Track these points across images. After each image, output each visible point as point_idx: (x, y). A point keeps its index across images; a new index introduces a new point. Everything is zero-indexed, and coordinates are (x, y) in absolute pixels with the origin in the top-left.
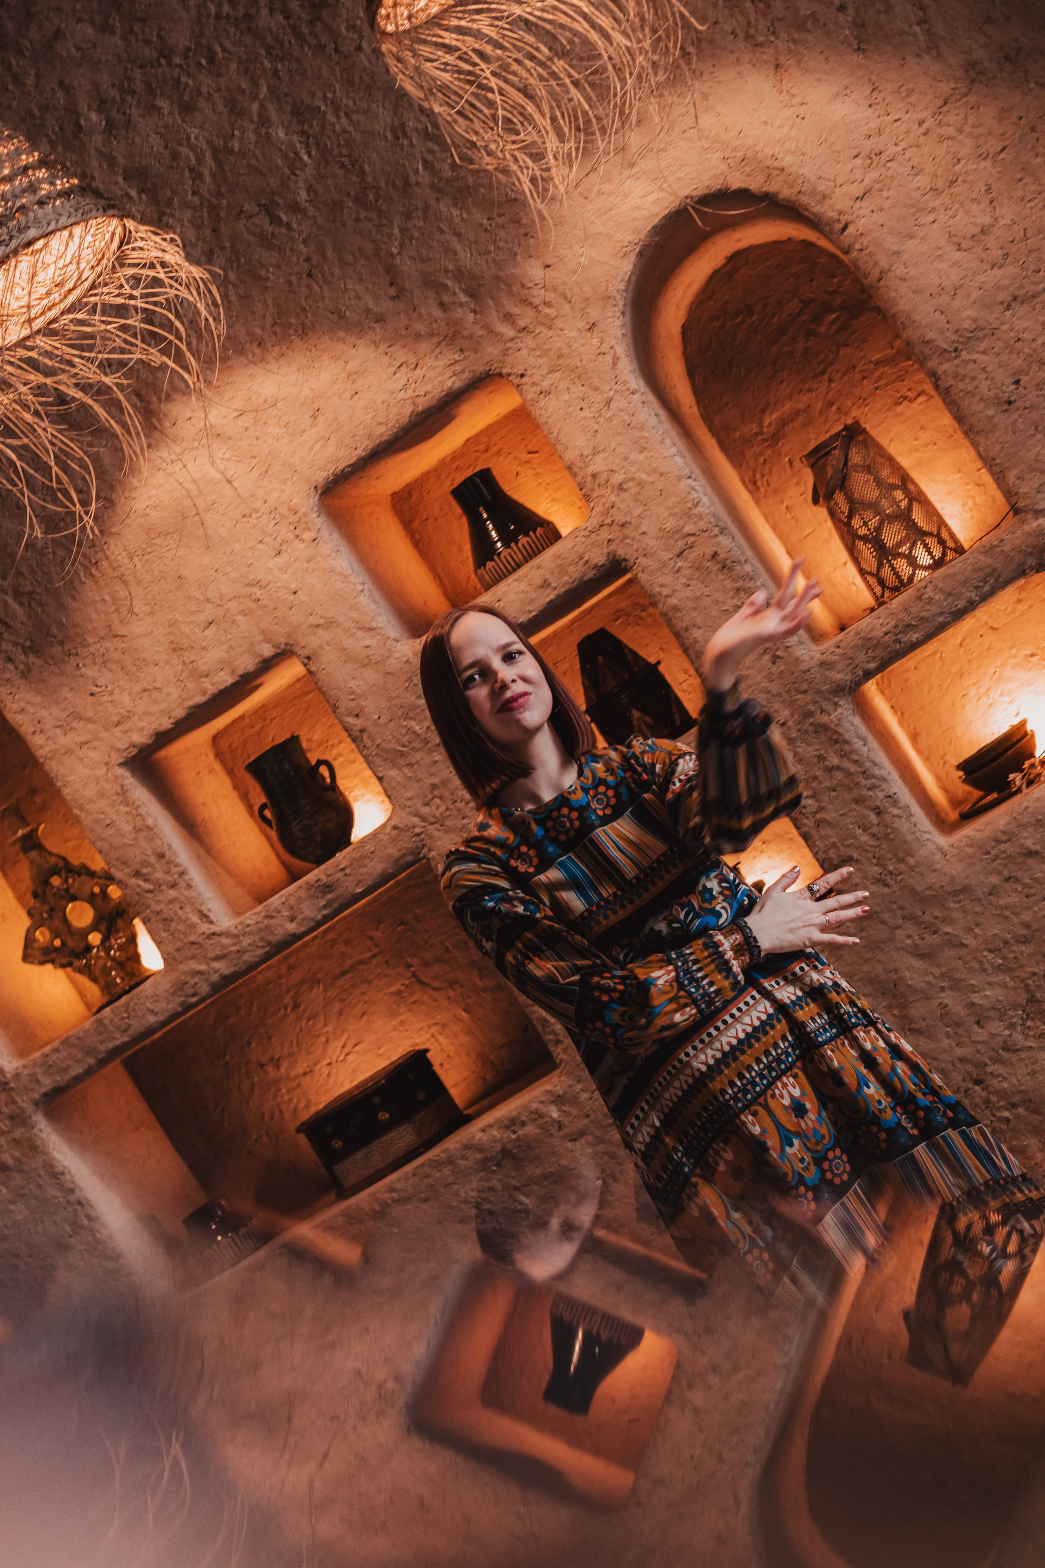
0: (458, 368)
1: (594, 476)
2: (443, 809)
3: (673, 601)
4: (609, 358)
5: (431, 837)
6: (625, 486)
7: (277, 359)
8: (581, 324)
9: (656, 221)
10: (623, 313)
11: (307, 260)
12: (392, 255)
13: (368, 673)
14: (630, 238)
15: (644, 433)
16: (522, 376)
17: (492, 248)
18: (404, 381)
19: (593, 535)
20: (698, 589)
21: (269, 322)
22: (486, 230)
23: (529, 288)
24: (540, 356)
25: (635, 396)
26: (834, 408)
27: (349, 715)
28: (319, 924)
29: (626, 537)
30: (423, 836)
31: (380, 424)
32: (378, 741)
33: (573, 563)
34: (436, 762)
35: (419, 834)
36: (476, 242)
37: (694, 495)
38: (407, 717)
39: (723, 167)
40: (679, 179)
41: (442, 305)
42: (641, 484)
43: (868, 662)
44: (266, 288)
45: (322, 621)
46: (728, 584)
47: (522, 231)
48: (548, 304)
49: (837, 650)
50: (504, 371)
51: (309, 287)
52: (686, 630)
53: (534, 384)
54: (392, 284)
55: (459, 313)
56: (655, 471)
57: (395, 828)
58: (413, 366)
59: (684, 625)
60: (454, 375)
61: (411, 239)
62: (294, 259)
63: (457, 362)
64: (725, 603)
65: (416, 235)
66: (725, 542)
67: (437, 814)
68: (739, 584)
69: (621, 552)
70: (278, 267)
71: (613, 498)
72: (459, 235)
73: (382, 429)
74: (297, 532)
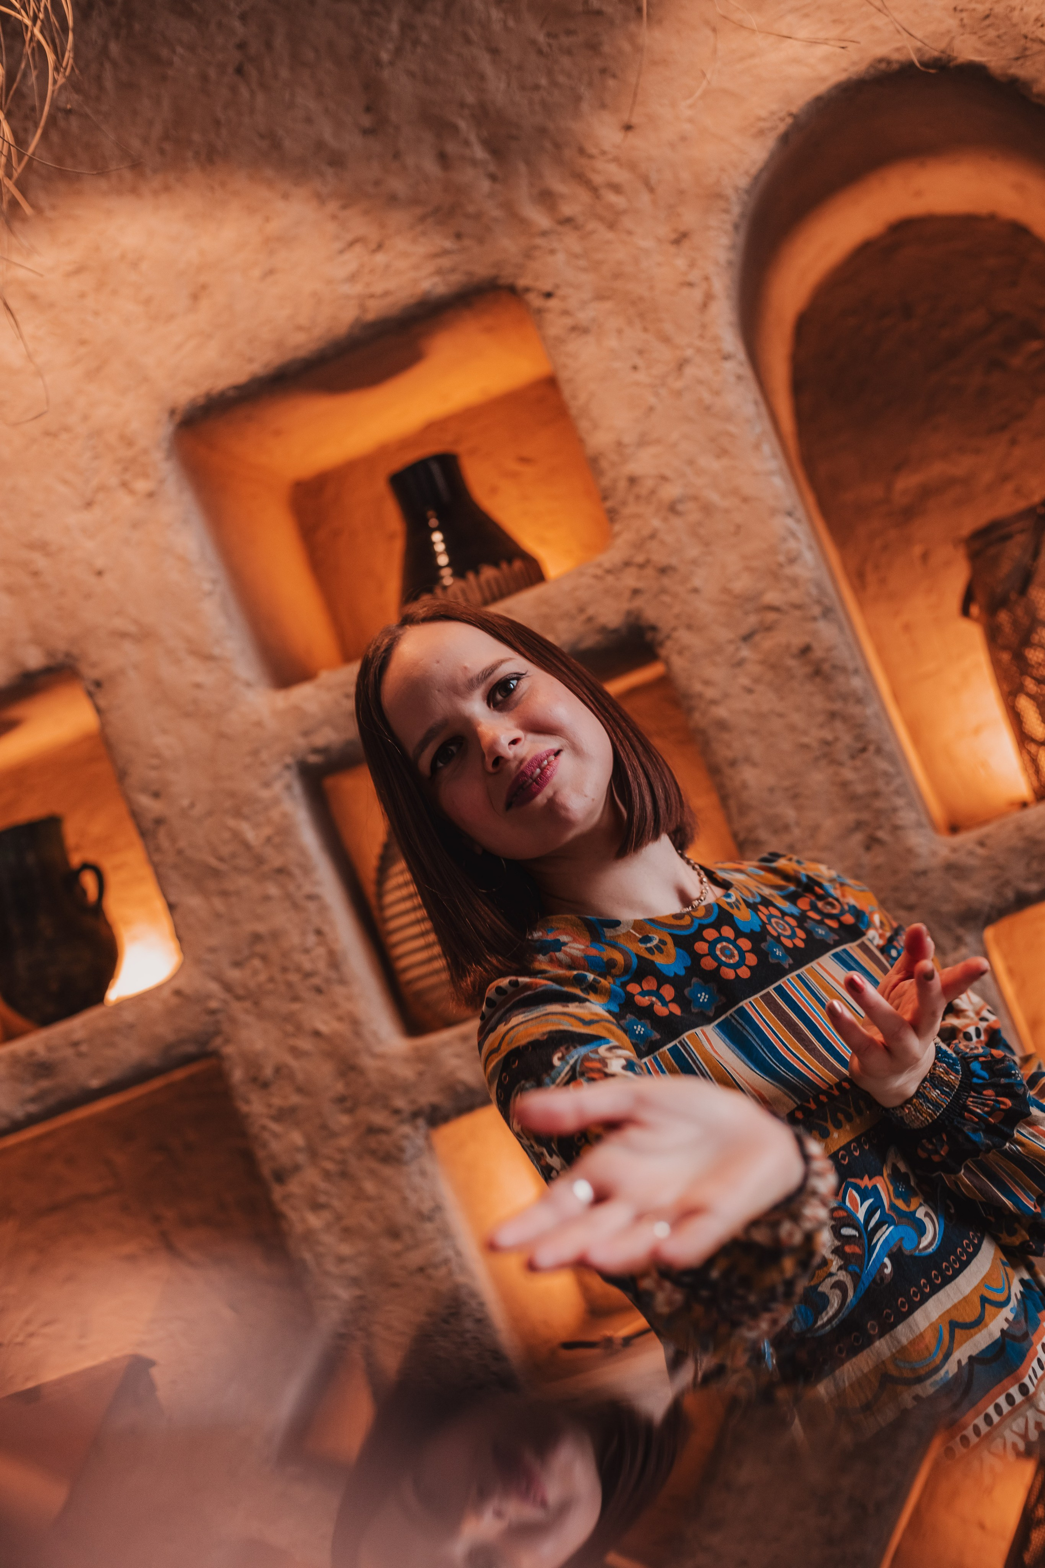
0: (446, 262)
1: (633, 480)
2: (262, 977)
3: (721, 712)
4: (697, 295)
5: (233, 1020)
6: (680, 507)
7: (156, 193)
8: (664, 231)
9: (821, 88)
10: (736, 227)
11: (242, 46)
12: (378, 63)
13: (191, 730)
14: (774, 107)
15: (732, 428)
16: (549, 295)
17: (544, 82)
18: (353, 266)
19: (610, 579)
20: (767, 700)
21: (157, 131)
22: (540, 52)
23: (591, 157)
24: (584, 270)
25: (729, 365)
26: (1009, 487)
27: (144, 790)
28: (16, 1126)
29: (664, 591)
30: (220, 1017)
31: (300, 328)
32: (182, 844)
33: (567, 616)
34: (267, 898)
35: (213, 1012)
36: (520, 68)
37: (792, 544)
38: (238, 813)
39: (952, 23)
40: (874, 29)
41: (443, 159)
42: (707, 509)
43: (1028, 880)
44: (164, 78)
45: (132, 629)
46: (819, 702)
47: (598, 63)
48: (616, 188)
49: (980, 851)
50: (522, 282)
51: (234, 90)
52: (733, 763)
53: (566, 313)
54: (368, 109)
55: (467, 175)
56: (735, 492)
57: (178, 993)
58: (373, 246)
59: (729, 754)
60: (439, 272)
61: (416, 42)
62: (220, 40)
63: (445, 252)
64: (805, 733)
65: (425, 37)
66: (827, 631)
67: (252, 984)
68: (838, 706)
69: (651, 614)
70: (191, 48)
71: (656, 523)
72: (494, 51)
73: (300, 338)
74: (127, 477)
